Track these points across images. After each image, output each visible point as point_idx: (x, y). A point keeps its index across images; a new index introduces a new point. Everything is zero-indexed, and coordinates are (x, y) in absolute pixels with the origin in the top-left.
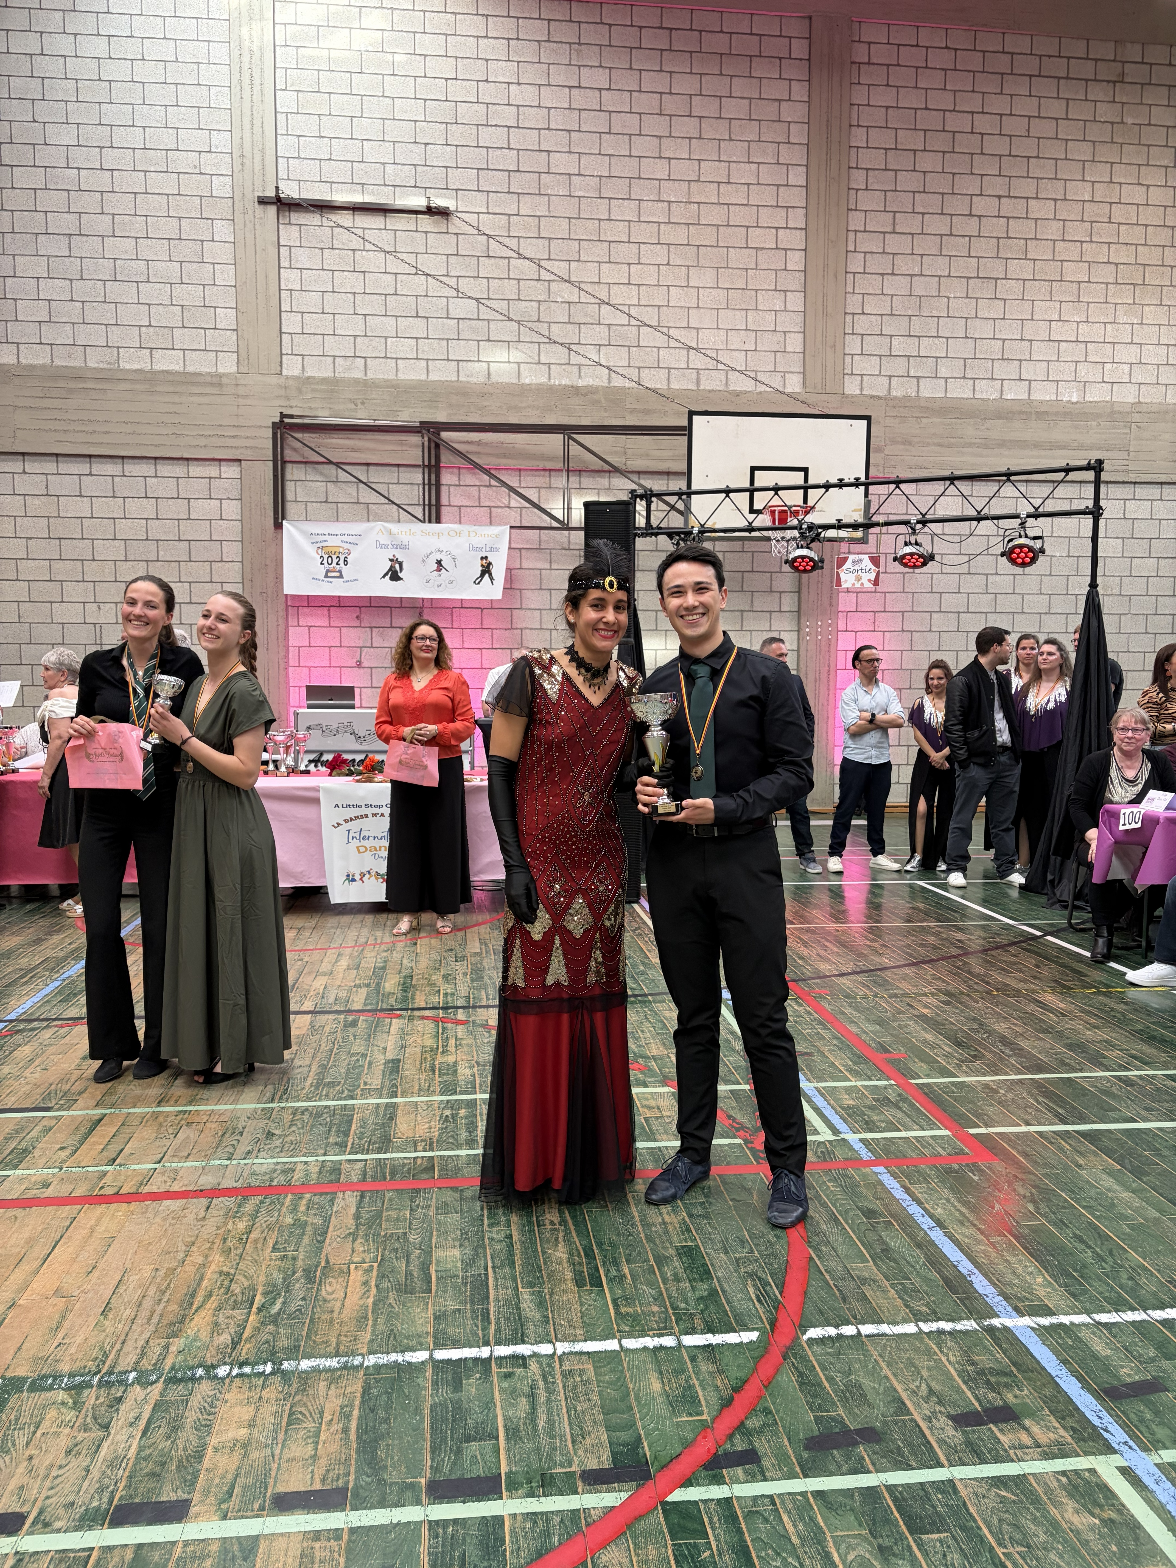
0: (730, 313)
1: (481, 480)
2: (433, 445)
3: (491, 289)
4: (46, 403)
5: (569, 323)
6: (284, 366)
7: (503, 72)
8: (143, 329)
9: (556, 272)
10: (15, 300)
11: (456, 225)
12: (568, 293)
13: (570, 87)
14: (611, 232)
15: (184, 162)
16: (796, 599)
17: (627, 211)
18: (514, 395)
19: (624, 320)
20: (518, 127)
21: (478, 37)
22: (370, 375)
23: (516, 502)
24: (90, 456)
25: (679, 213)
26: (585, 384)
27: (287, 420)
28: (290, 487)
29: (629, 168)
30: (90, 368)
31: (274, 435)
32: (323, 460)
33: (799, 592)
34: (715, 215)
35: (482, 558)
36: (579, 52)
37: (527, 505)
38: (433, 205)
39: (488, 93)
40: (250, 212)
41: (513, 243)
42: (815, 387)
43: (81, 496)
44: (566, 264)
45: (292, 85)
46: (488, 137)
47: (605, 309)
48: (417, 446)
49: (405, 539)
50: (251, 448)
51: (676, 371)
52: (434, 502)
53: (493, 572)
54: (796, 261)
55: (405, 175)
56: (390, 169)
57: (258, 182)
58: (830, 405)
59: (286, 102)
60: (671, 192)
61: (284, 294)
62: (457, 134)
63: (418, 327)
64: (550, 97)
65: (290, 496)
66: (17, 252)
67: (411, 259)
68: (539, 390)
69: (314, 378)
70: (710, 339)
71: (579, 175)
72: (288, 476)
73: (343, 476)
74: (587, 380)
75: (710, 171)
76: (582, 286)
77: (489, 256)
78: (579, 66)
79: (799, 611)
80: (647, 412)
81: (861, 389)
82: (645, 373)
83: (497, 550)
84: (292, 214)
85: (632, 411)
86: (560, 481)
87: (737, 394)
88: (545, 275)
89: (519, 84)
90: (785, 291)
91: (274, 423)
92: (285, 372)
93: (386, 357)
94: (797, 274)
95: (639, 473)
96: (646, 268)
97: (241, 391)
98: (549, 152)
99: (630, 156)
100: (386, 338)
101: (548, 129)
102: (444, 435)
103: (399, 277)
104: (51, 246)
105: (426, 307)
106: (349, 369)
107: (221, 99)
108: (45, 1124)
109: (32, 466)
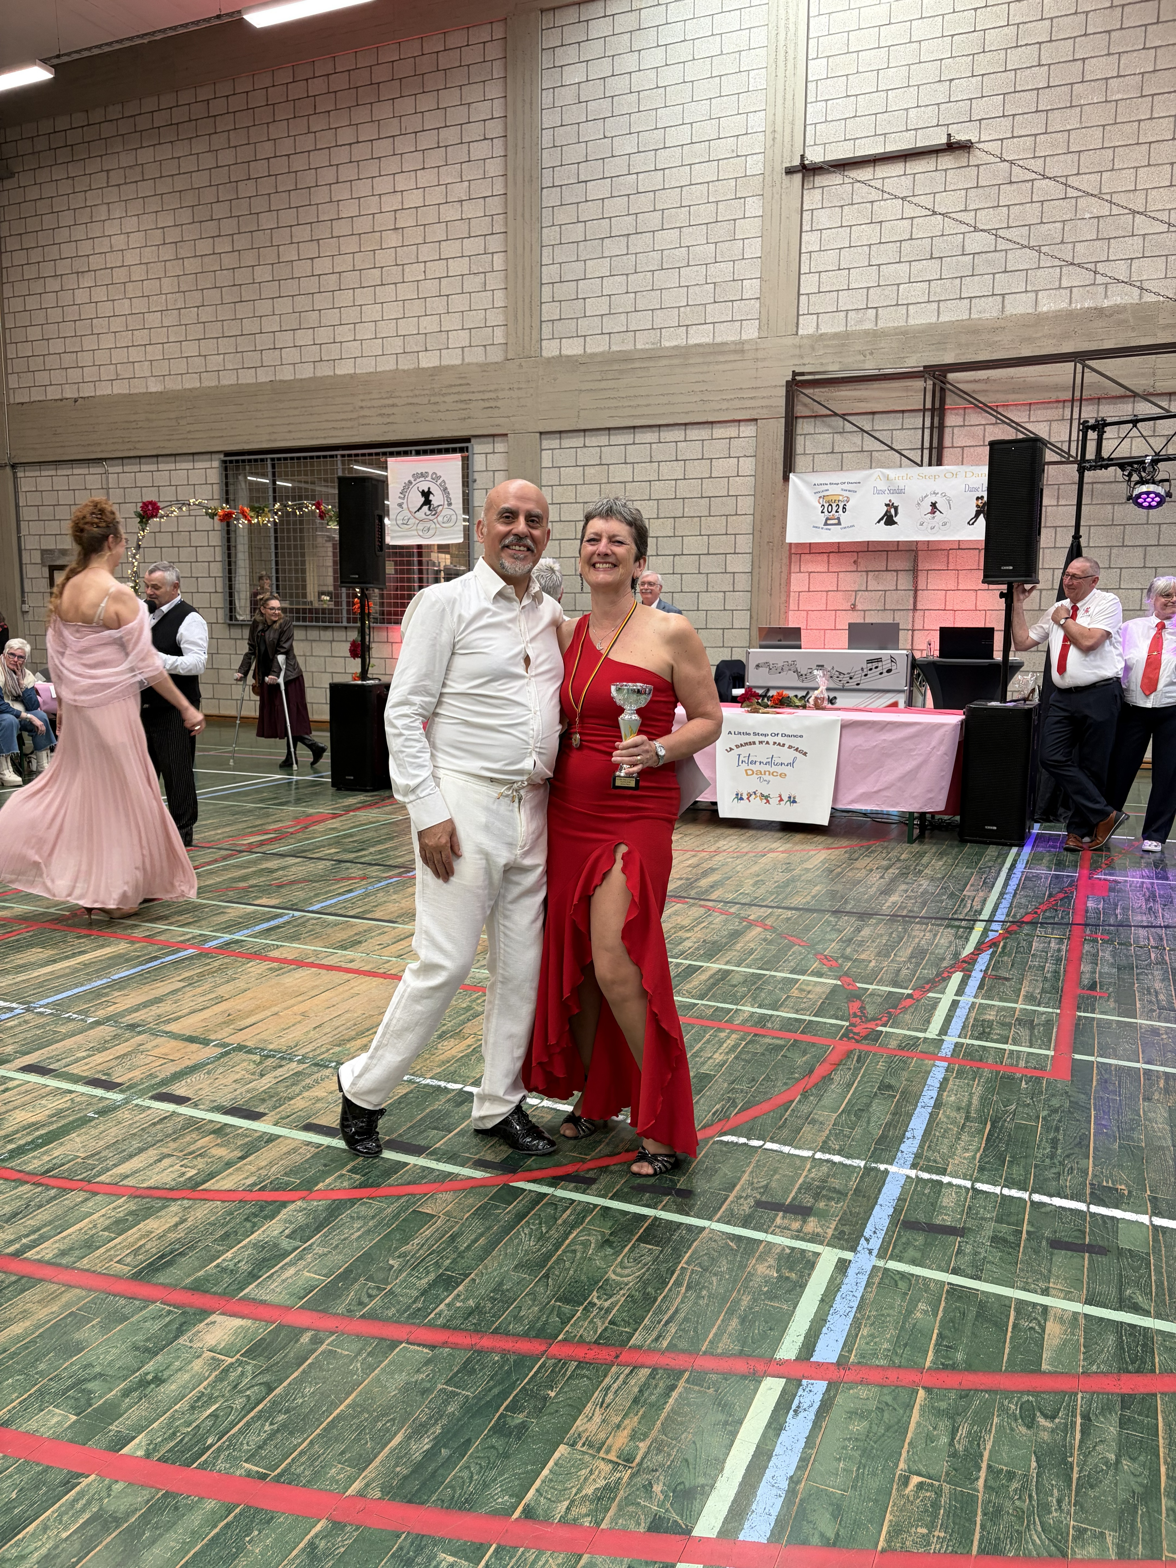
1: (986, 418)
2: (938, 389)
3: (1011, 218)
5: (1098, 239)
6: (801, 326)
8: (682, 309)
9: (1084, 187)
10: (585, 299)
11: (977, 157)
12: (1097, 208)
14: (1154, 130)
15: (722, 149)
18: (1028, 326)
19: (1161, 227)
20: (1050, 41)
22: (881, 324)
24: (634, 427)
26: (1111, 303)
27: (799, 378)
28: (799, 441)
30: (638, 350)
31: (787, 391)
32: (830, 413)
35: (978, 498)
38: (953, 140)
40: (778, 184)
41: (1037, 165)
43: (626, 463)
44: (1098, 176)
45: (823, 52)
46: (1017, 58)
48: (918, 390)
49: (901, 484)
50: (767, 407)
52: (935, 444)
55: (928, 116)
56: (913, 113)
57: (786, 154)
59: (817, 69)
61: (804, 257)
62: (984, 63)
63: (931, 269)
65: (799, 449)
66: (588, 257)
67: (927, 201)
68: (1058, 317)
69: (826, 334)
71: (1118, 76)
72: (799, 431)
73: (848, 426)
74: (1114, 300)
76: (1114, 198)
77: (1010, 183)
84: (816, 178)
85: (1165, 327)
88: (1071, 193)
91: (787, 382)
92: (800, 332)
93: (897, 305)
95: (1170, 394)
97: (760, 355)
98: (1084, 59)
100: (898, 285)
101: (1085, 35)
102: (951, 376)
103: (915, 220)
104: (614, 247)
105: (941, 247)
106: (861, 321)
107: (758, 80)
108: (386, 929)
109: (591, 440)
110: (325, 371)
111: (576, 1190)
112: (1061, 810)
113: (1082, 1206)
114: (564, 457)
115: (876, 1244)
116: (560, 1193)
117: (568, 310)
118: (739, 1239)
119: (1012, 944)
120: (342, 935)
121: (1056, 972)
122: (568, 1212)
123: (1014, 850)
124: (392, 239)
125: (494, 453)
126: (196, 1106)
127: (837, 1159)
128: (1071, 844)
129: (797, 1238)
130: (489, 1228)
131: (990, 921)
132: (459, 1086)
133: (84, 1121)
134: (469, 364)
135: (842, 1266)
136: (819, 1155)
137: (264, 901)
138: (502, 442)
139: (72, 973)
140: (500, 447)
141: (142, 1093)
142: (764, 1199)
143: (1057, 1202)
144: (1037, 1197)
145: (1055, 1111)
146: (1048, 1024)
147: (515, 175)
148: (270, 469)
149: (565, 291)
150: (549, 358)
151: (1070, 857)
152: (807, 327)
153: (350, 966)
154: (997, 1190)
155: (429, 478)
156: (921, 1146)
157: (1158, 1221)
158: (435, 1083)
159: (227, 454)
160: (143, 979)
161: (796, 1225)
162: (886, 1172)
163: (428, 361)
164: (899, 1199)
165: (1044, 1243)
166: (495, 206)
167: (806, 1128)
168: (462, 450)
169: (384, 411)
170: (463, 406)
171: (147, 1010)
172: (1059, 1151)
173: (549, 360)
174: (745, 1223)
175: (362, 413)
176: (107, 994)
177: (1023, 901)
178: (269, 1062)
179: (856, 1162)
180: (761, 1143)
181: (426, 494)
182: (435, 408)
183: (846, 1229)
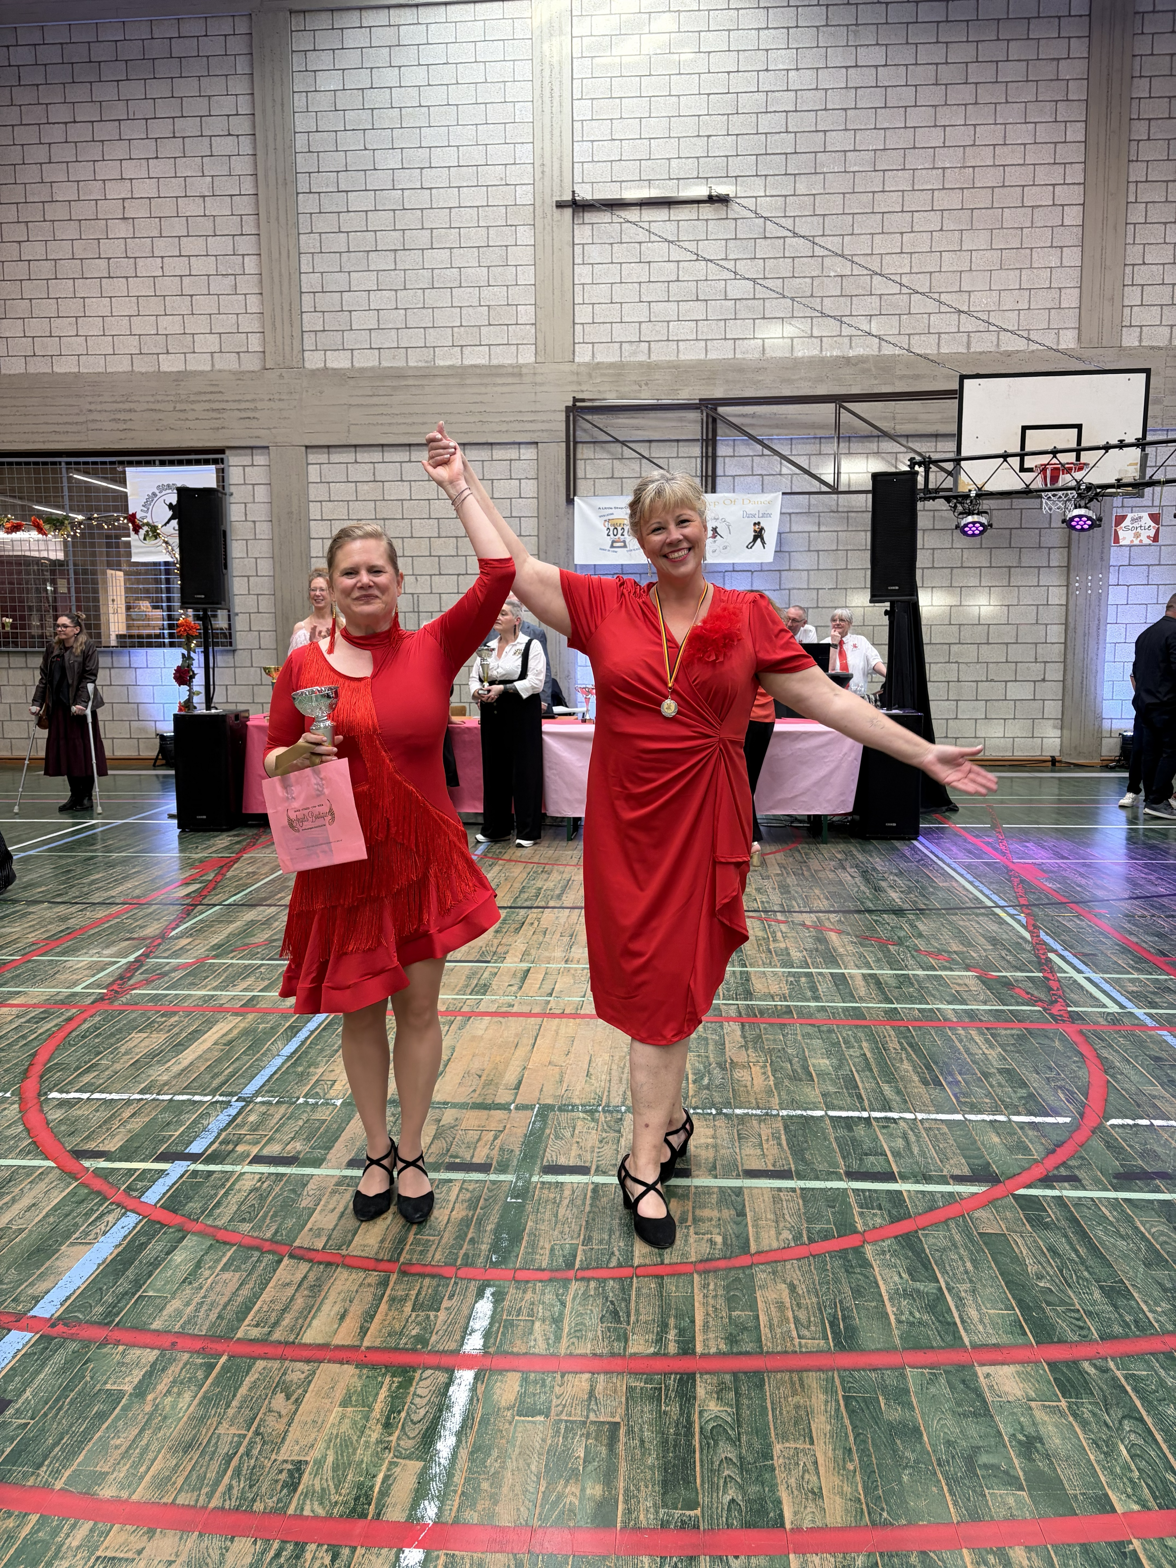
0: (1003, 273)
1: (754, 450)
2: (710, 420)
3: (767, 269)
4: (375, 400)
5: (842, 295)
6: (577, 353)
7: (782, 59)
8: (456, 329)
9: (829, 247)
10: (350, 311)
11: (735, 210)
12: (841, 267)
13: (847, 67)
14: (885, 203)
15: (491, 175)
16: (1066, 554)
17: (902, 181)
18: (787, 369)
19: (896, 289)
20: (796, 111)
21: (759, 29)
22: (654, 358)
23: (787, 468)
24: (410, 445)
25: (953, 179)
26: (855, 353)
27: (578, 404)
28: (580, 464)
29: (903, 139)
30: (411, 368)
31: (568, 417)
32: (611, 439)
33: (1069, 547)
34: (990, 178)
35: (755, 524)
36: (855, 33)
37: (798, 471)
38: (714, 193)
39: (768, 81)
40: (549, 216)
41: (788, 223)
42: (1091, 342)
43: (402, 481)
44: (840, 239)
45: (587, 93)
46: (766, 123)
47: (877, 279)
48: (696, 421)
50: (547, 431)
51: (946, 336)
52: (710, 473)
53: (766, 536)
54: (1073, 216)
55: (689, 168)
56: (674, 163)
57: (556, 188)
58: (1106, 360)
59: (582, 109)
60: (946, 159)
61: (578, 288)
62: (738, 124)
63: (697, 310)
64: (827, 79)
65: (580, 473)
66: (352, 269)
67: (692, 246)
68: (812, 362)
69: (603, 363)
70: (982, 301)
71: (855, 150)
72: (579, 456)
73: (628, 453)
74: (858, 351)
75: (985, 135)
76: (855, 259)
77: (765, 238)
78: (856, 46)
79: (1068, 567)
80: (917, 377)
81: (1140, 341)
82: (915, 340)
83: (769, 515)
84: (586, 214)
85: (902, 377)
86: (830, 447)
87: (1009, 354)
88: (819, 251)
89: (797, 69)
90: (1061, 247)
91: (567, 407)
92: (577, 360)
93: (668, 340)
94: (1075, 229)
95: (907, 436)
96: (919, 235)
97: (539, 379)
98: (825, 131)
99: (906, 127)
100: (668, 322)
101: (825, 109)
102: (721, 410)
103: (681, 264)
104: (379, 261)
105: (705, 290)
106: (635, 353)
107: (524, 113)
109: (363, 456)
110: (39, 367)
114: (333, 473)
117: (332, 322)
124: (121, 230)
125: (253, 465)
134: (220, 371)
138: (262, 454)
140: (260, 459)
147: (266, 176)
149: (326, 302)
150: (313, 371)
152: (583, 355)
155: (177, 491)
163: (170, 364)
166: (245, 206)
168: (215, 462)
169: (118, 416)
170: (215, 415)
173: (314, 373)
175: (91, 417)
182: (182, 416)
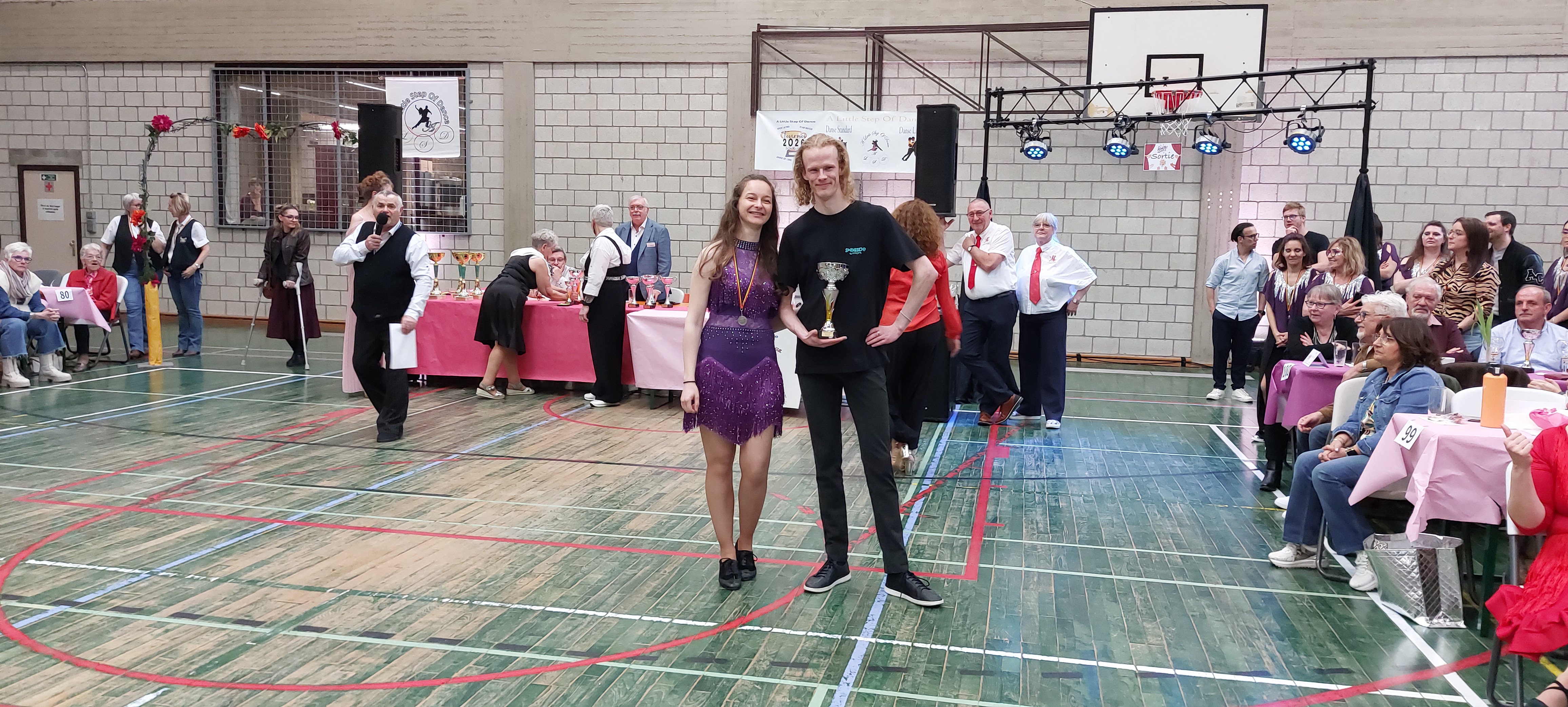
2: (876, 46)
4: (591, 24)
16: (1200, 171)
27: (763, 30)
28: (764, 83)
31: (753, 42)
32: (789, 61)
33: (1202, 165)
35: (910, 139)
43: (612, 94)
48: (863, 47)
49: (849, 124)
50: (736, 53)
65: (764, 90)
72: (763, 75)
73: (802, 73)
79: (1201, 183)
85: (1050, 10)
91: (753, 33)
95: (1054, 62)
102: (887, 37)
108: (443, 502)
109: (581, 72)
111: (645, 664)
112: (977, 394)
113: (981, 651)
114: (556, 85)
115: (851, 680)
116: (633, 666)
118: (762, 683)
119: (939, 494)
120: (409, 507)
121: (970, 512)
122: (643, 677)
123: (941, 425)
125: (489, 77)
126: (334, 632)
127: (823, 635)
128: (983, 420)
129: (801, 680)
130: (589, 690)
131: (923, 478)
132: (542, 608)
133: (246, 648)
135: (831, 693)
136: (810, 634)
137: (325, 483)
138: (497, 69)
139: (176, 545)
140: (496, 72)
141: (285, 627)
142: (776, 660)
143: (965, 650)
144: (952, 648)
145: (967, 599)
146: (963, 546)
148: (264, 81)
151: (982, 429)
153: (422, 530)
154: (928, 646)
155: (427, 98)
156: (878, 625)
157: (1026, 656)
158: (522, 606)
159: (218, 64)
160: (245, 546)
161: (799, 673)
162: (856, 640)
164: (865, 655)
165: (956, 672)
167: (800, 618)
168: (459, 74)
169: (381, 34)
170: (459, 34)
171: (259, 569)
172: (968, 622)
174: (765, 674)
175: (360, 34)
176: (216, 560)
177: (947, 463)
178: (382, 600)
179: (835, 636)
180: (769, 629)
181: (424, 112)
182: (433, 34)
183: (832, 673)
